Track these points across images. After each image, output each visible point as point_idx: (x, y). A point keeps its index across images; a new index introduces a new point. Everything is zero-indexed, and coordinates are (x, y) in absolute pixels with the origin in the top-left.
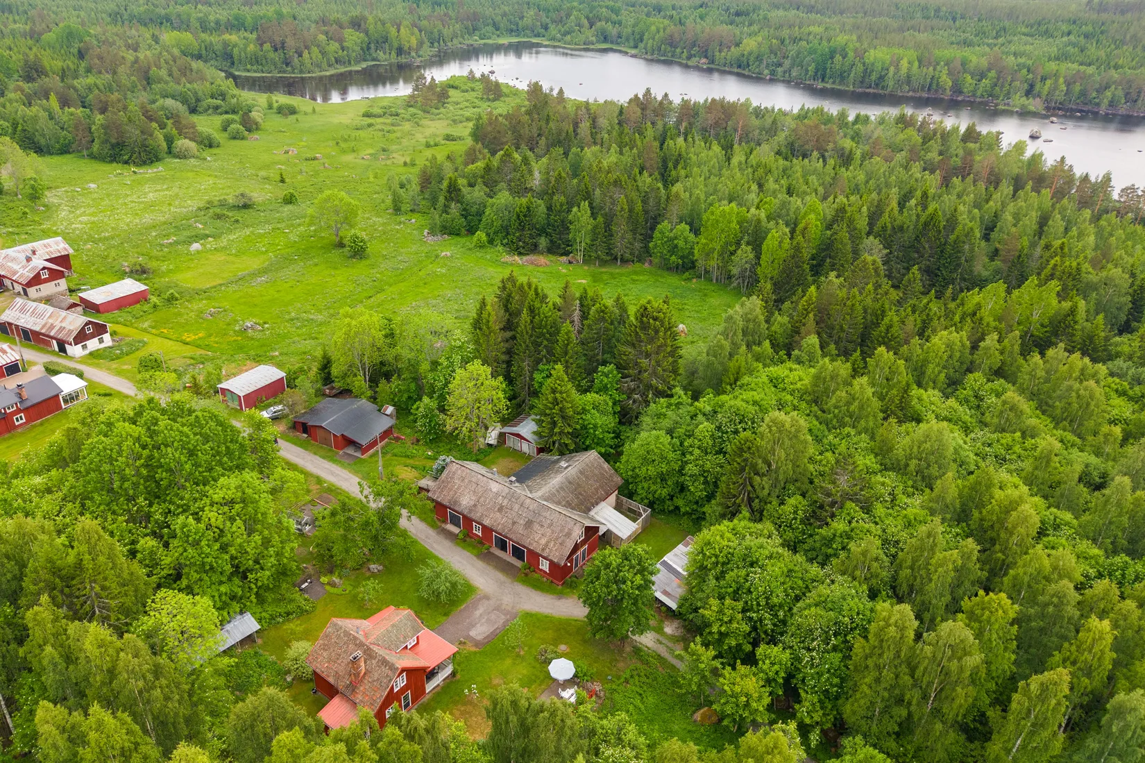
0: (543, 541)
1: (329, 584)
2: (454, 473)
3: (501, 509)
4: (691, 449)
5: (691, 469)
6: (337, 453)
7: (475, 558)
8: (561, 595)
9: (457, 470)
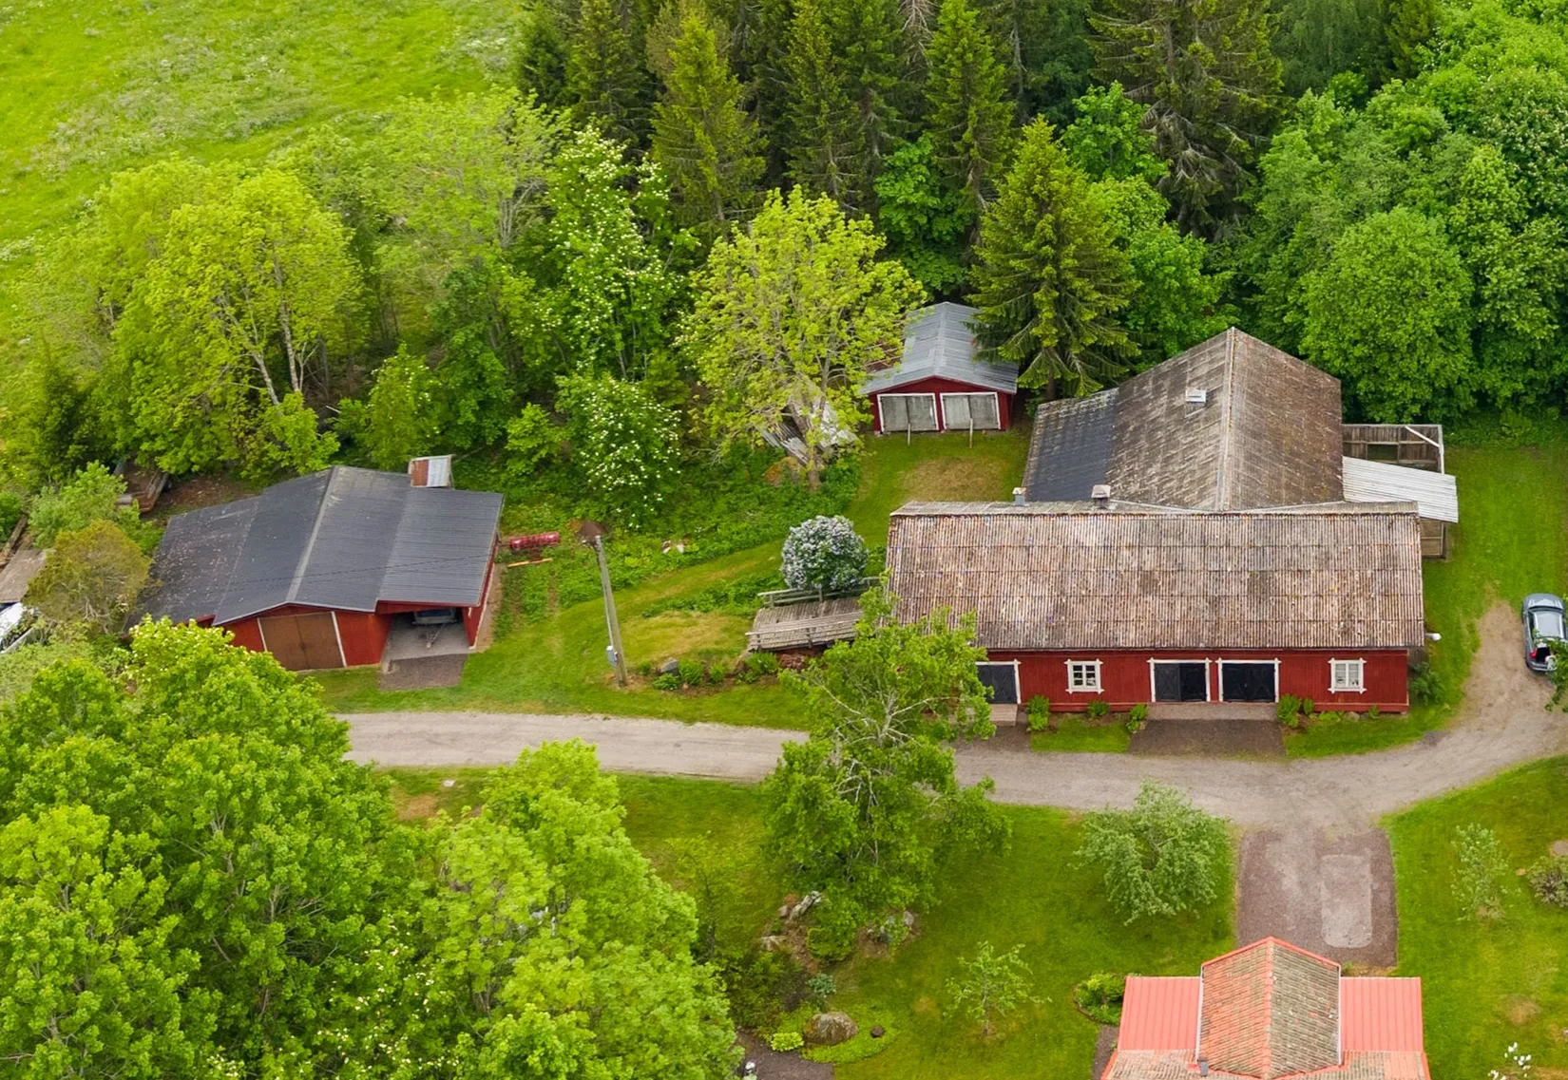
0: (1332, 609)
1: (811, 1040)
2: (927, 549)
3: (1148, 582)
4: (1478, 228)
5: (1505, 277)
6: (376, 675)
7: (1129, 759)
8: (1430, 736)
9: (927, 536)
